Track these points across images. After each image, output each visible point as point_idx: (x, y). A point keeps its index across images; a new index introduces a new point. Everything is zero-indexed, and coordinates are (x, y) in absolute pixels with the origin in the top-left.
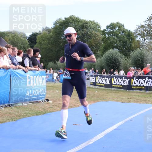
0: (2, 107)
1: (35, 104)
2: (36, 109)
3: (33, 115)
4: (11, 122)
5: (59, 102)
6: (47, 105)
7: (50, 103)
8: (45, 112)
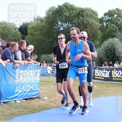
5: (54, 98)
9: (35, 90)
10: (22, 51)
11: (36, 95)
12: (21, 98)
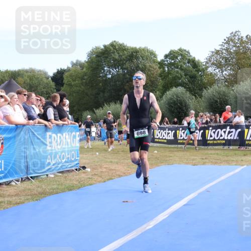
0: (18, 181)
1: (65, 175)
2: (68, 182)
3: (63, 191)
4: (32, 203)
5: (100, 170)
6: (83, 175)
7: (87, 172)
8: (81, 186)
9: (73, 159)
10: (54, 107)
11: (74, 166)
12: (55, 171)
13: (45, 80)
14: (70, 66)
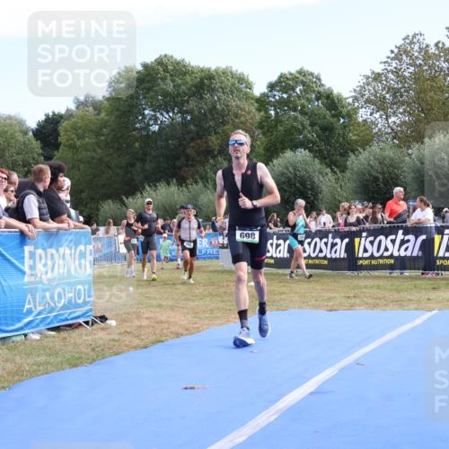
1: (64, 334)
2: (70, 348)
3: (59, 367)
5: (137, 323)
6: (101, 334)
7: (110, 327)
9: (80, 302)
10: (39, 194)
11: (83, 315)
12: (42, 327)
13: (20, 137)
14: (73, 107)
